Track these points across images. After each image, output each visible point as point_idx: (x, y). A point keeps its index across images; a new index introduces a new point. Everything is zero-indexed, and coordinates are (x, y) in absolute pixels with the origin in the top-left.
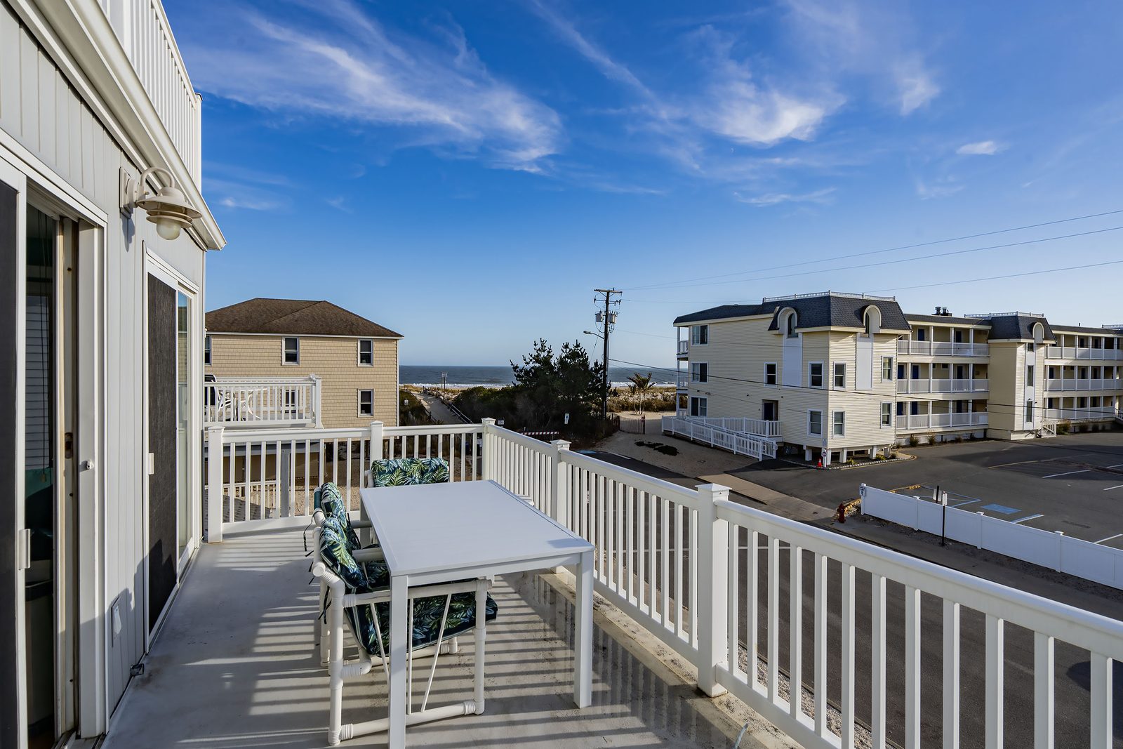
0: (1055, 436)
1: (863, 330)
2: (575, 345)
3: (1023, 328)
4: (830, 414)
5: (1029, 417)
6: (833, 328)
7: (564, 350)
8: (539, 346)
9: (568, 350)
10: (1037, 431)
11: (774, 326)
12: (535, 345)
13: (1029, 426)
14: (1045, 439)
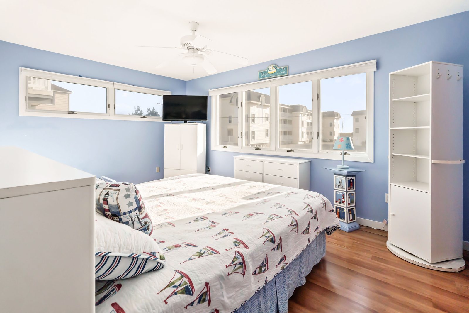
0: (309, 143)
1: (260, 103)
2: (153, 109)
3: (301, 108)
4: (251, 132)
5: (303, 137)
6: (252, 101)
7: (148, 111)
8: (137, 109)
9: (150, 111)
10: (304, 141)
11: (231, 102)
12: (135, 108)
13: (303, 140)
14: (307, 144)
